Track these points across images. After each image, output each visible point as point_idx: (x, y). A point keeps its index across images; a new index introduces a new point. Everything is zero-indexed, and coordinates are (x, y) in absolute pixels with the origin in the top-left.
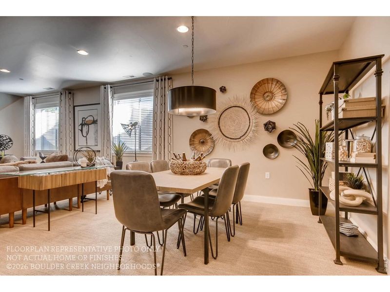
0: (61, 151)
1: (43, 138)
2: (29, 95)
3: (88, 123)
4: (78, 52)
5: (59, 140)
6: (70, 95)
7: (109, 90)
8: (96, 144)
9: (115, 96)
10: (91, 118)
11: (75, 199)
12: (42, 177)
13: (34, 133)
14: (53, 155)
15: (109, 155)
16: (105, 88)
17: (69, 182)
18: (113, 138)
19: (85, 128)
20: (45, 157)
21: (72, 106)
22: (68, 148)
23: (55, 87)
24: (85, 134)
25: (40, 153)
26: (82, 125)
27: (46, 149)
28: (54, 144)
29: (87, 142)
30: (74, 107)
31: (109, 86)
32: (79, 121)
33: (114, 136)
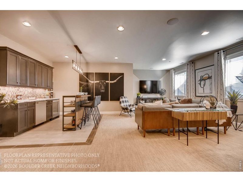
0: (188, 96)
1: (178, 89)
2: (172, 69)
3: (204, 79)
4: (202, 34)
5: (187, 90)
6: (193, 64)
7: (222, 54)
8: (211, 92)
9: (227, 57)
10: (207, 76)
11: (200, 128)
12: (184, 113)
13: (174, 87)
14: (184, 98)
15: (223, 100)
16: (218, 53)
17: (199, 118)
18: (226, 88)
19: (202, 83)
20: (180, 100)
21: (194, 70)
22: (192, 94)
23: (184, 61)
24: (202, 86)
25: (177, 97)
26: (201, 80)
27: (180, 95)
28: (184, 93)
29: (204, 91)
30: (195, 70)
31: (222, 51)
32: (198, 78)
33: (226, 86)
